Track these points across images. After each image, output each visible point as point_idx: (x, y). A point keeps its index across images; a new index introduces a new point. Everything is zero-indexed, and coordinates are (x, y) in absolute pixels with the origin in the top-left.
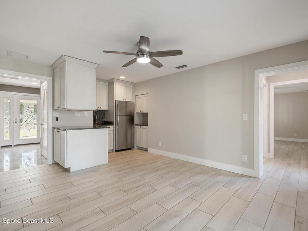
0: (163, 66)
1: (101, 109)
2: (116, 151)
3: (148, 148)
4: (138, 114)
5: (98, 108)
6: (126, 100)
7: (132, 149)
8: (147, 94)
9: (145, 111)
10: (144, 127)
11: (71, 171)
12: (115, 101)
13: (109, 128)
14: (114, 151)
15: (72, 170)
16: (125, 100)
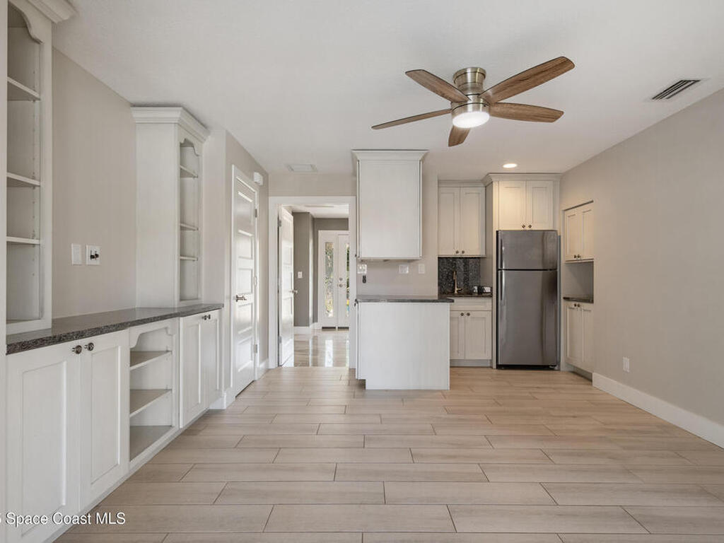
0: (562, 113)
1: (464, 255)
2: (499, 367)
3: (594, 374)
4: (570, 264)
5: (457, 252)
6: (530, 226)
7: (553, 369)
8: (592, 202)
9: (586, 256)
10: (585, 306)
11: (367, 388)
12: (497, 232)
13: (453, 301)
14: (495, 366)
15: (368, 386)
16: (527, 228)
